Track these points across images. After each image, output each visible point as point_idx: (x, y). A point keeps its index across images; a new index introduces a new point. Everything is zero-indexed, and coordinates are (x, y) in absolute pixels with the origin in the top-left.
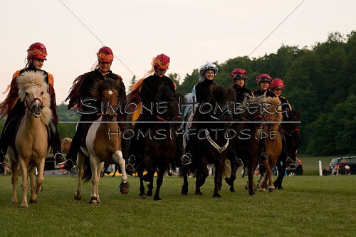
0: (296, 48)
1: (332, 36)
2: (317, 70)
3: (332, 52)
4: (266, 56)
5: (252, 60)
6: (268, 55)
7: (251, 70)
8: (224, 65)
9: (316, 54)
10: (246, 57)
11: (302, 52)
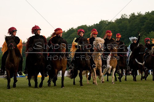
0: (107, 21)
1: (123, 16)
2: (116, 30)
3: (123, 23)
4: (94, 25)
5: (88, 26)
6: (95, 24)
7: (88, 31)
8: (76, 29)
9: (116, 23)
10: (85, 25)
11: (110, 23)
